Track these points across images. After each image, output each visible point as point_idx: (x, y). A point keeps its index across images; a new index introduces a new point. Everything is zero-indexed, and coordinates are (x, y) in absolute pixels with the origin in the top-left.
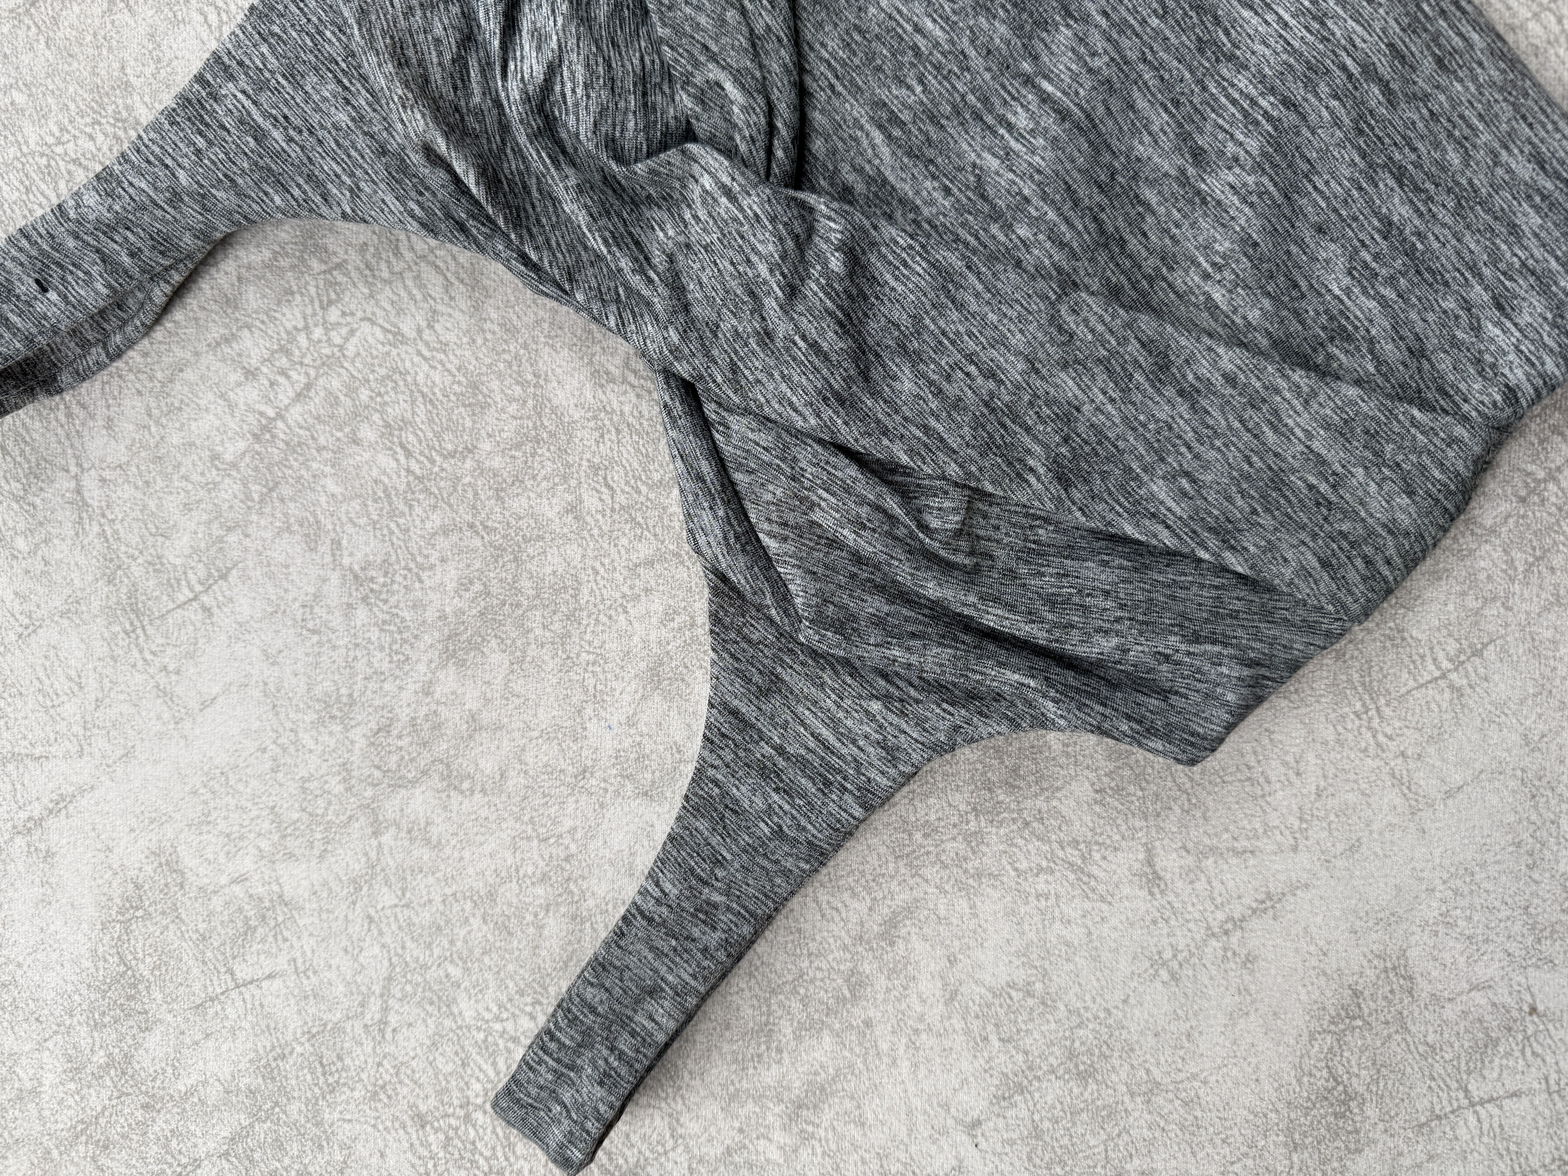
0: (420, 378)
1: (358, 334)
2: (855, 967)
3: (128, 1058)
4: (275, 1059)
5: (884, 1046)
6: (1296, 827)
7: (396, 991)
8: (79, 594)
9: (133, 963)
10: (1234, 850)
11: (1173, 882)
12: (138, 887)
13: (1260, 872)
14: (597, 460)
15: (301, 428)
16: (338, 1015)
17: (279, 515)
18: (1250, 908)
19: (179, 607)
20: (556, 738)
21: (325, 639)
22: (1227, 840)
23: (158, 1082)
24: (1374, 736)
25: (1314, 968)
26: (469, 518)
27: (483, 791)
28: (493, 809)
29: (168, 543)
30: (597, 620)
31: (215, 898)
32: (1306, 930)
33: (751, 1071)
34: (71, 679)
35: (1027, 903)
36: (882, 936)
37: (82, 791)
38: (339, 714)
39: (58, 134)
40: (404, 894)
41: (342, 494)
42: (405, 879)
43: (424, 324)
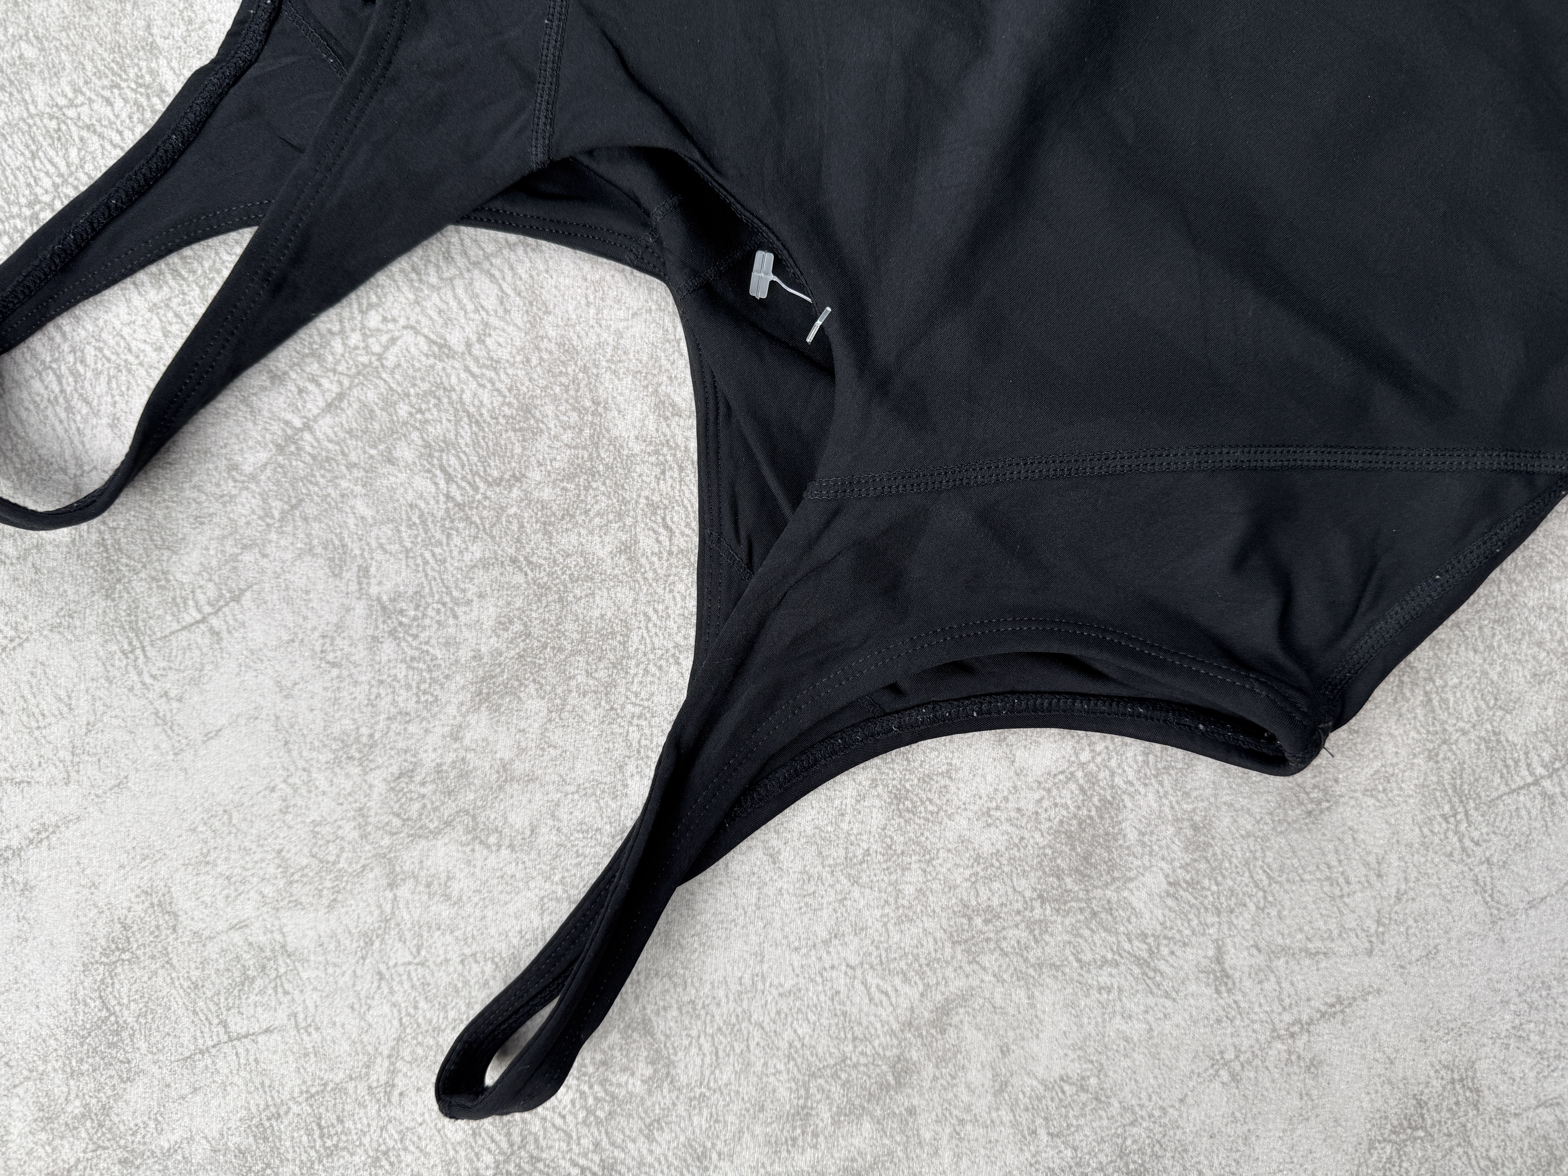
0: (467, 397)
1: (399, 343)
2: (902, 1053)
3: (106, 1110)
4: (269, 1119)
5: (927, 1136)
6: (1372, 930)
7: (406, 1054)
8: (72, 606)
9: (117, 1008)
10: (1307, 950)
11: (1241, 982)
12: (126, 928)
13: (1331, 975)
14: (656, 498)
15: (330, 441)
16: (341, 1075)
17: (301, 536)
18: (1318, 1011)
19: (184, 628)
20: (594, 794)
21: (345, 673)
22: (1300, 941)
23: (139, 1136)
24: (1460, 841)
25: (1380, 1076)
26: (511, 551)
27: (511, 847)
28: (521, 866)
29: (175, 558)
30: (646, 670)
31: (210, 945)
32: (1374, 1037)
33: (784, 1154)
34: (60, 700)
35: (1087, 995)
36: (933, 1023)
37: (67, 821)
38: (357, 755)
39: (70, 95)
40: (419, 952)
41: (373, 518)
42: (421, 936)
43: (474, 338)
